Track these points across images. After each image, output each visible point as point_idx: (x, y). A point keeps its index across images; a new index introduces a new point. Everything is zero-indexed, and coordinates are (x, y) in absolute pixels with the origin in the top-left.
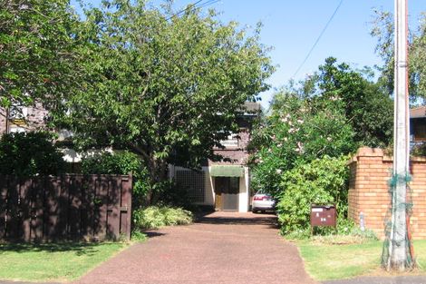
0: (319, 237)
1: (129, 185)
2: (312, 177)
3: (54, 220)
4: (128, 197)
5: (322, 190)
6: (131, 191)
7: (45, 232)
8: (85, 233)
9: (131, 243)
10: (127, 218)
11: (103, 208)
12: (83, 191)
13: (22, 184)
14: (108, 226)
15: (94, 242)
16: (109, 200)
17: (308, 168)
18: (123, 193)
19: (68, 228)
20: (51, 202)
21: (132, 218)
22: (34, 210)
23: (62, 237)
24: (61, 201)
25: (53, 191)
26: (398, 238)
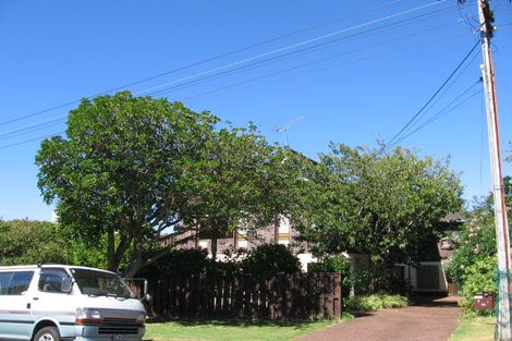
0: (480, 319)
1: (339, 279)
2: (484, 271)
3: (290, 304)
4: (338, 288)
5: (491, 281)
6: (341, 284)
7: (283, 313)
8: (309, 314)
9: (340, 321)
10: (338, 303)
11: (322, 296)
12: (308, 284)
13: (269, 280)
14: (325, 309)
15: (316, 320)
16: (326, 291)
17: (481, 264)
18: (335, 286)
19: (299, 310)
20: (287, 292)
21: (342, 303)
22: (276, 298)
23: (295, 317)
24: (293, 291)
25: (289, 285)
26: (504, 321)
